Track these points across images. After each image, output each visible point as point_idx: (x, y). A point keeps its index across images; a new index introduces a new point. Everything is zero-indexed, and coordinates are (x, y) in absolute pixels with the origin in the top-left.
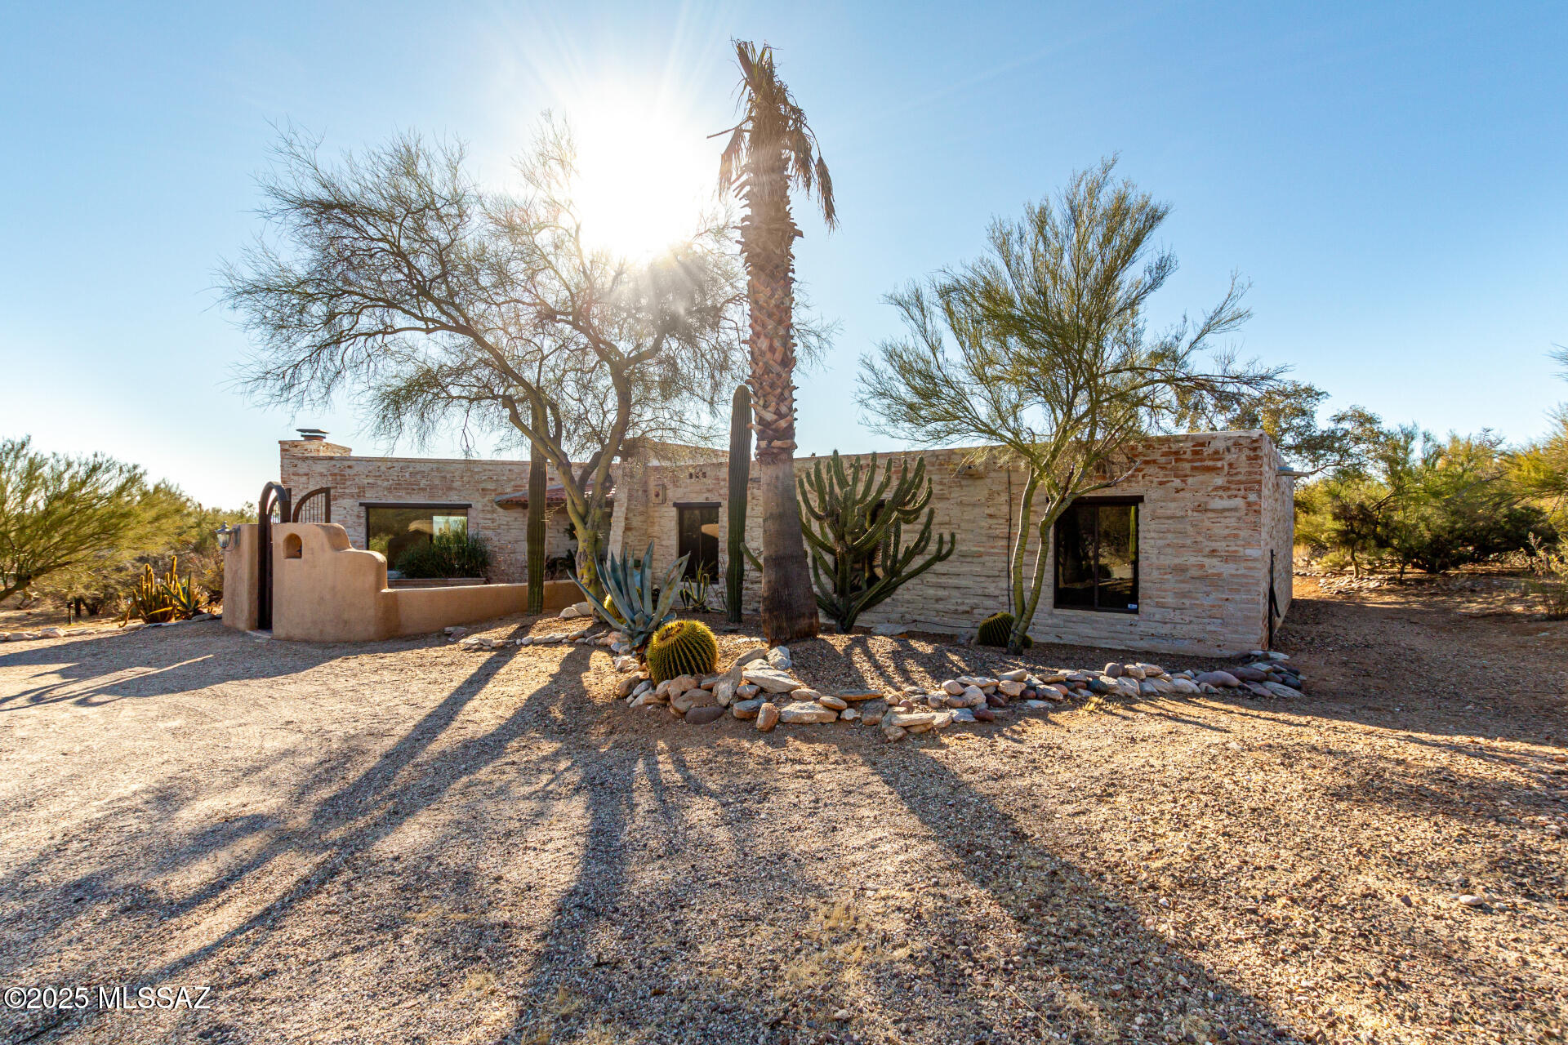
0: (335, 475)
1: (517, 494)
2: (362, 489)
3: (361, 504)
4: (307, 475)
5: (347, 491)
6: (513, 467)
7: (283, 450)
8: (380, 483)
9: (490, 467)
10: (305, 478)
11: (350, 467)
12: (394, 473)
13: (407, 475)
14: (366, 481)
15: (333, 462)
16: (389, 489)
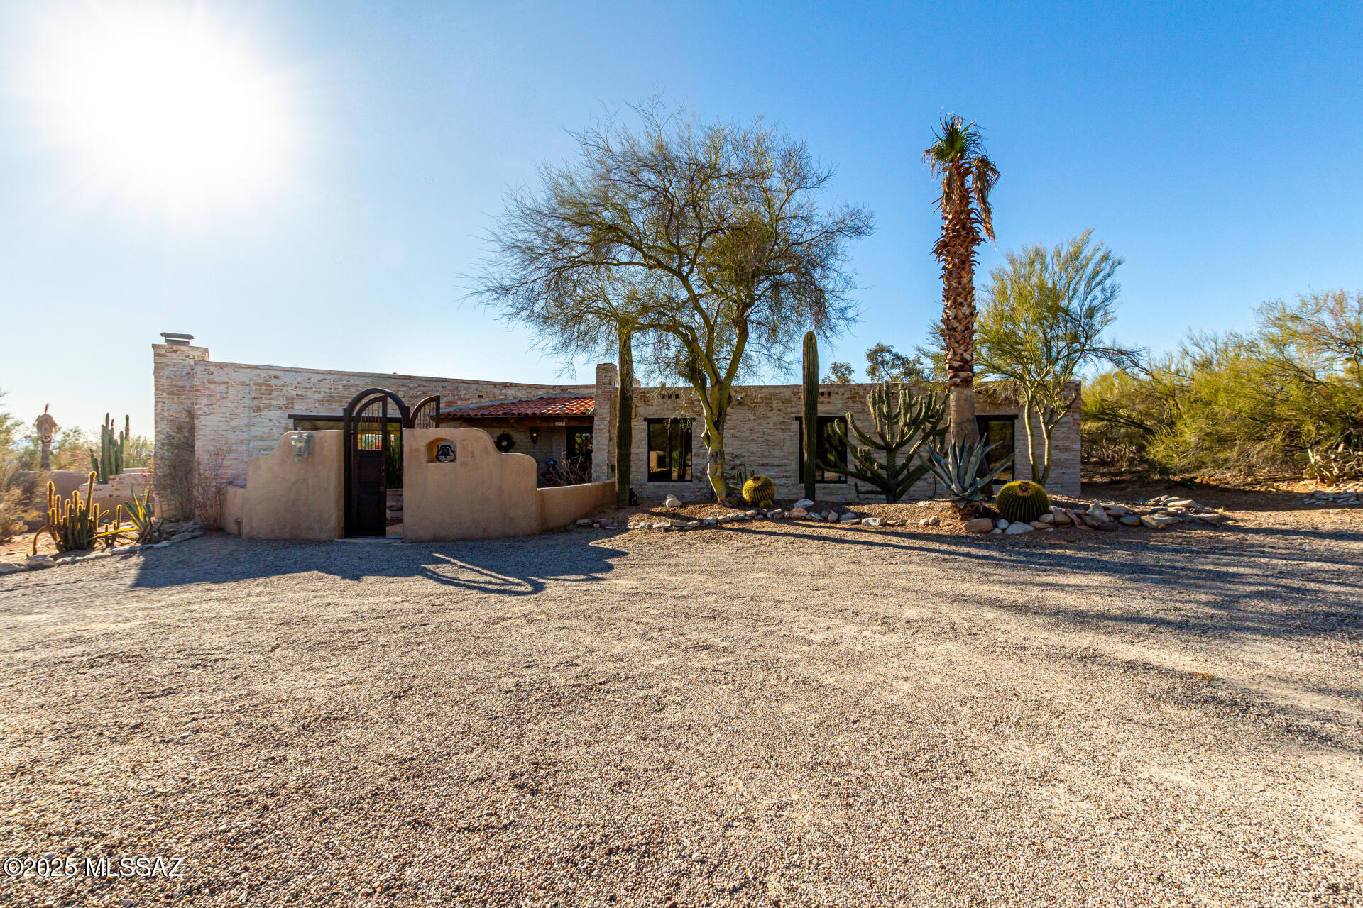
0: (260, 385)
1: (452, 409)
2: (291, 401)
3: (290, 416)
4: (225, 383)
5: (273, 402)
6: (446, 384)
7: (156, 355)
8: (310, 394)
9: (424, 383)
10: (223, 388)
11: (276, 377)
12: (325, 387)
13: (340, 387)
14: (295, 393)
15: (258, 372)
16: (321, 402)
